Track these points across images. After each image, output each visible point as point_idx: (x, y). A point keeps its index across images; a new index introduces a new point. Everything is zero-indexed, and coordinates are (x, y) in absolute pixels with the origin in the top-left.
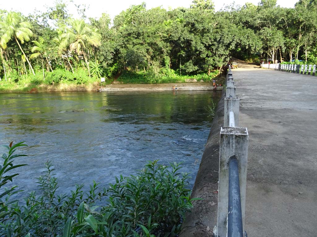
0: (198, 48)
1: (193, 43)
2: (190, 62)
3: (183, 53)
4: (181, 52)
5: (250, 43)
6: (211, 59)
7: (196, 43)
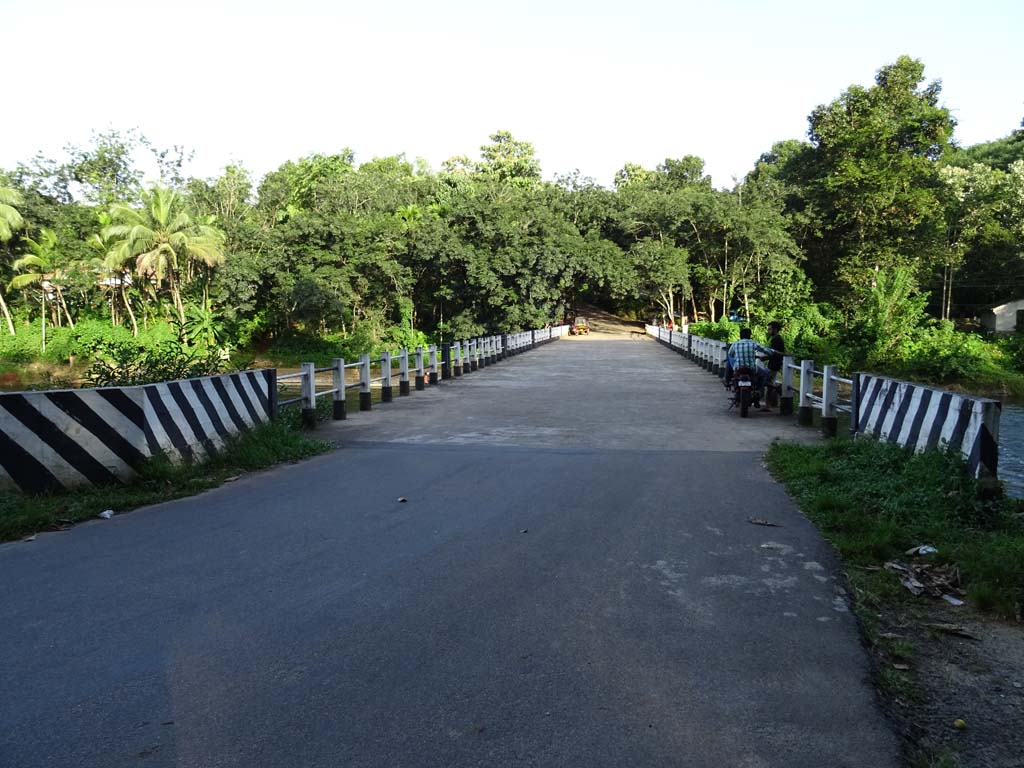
0: (484, 282)
1: (471, 268)
2: (464, 313)
3: (446, 292)
4: (442, 289)
5: (609, 273)
6: (515, 311)
7: (478, 268)
